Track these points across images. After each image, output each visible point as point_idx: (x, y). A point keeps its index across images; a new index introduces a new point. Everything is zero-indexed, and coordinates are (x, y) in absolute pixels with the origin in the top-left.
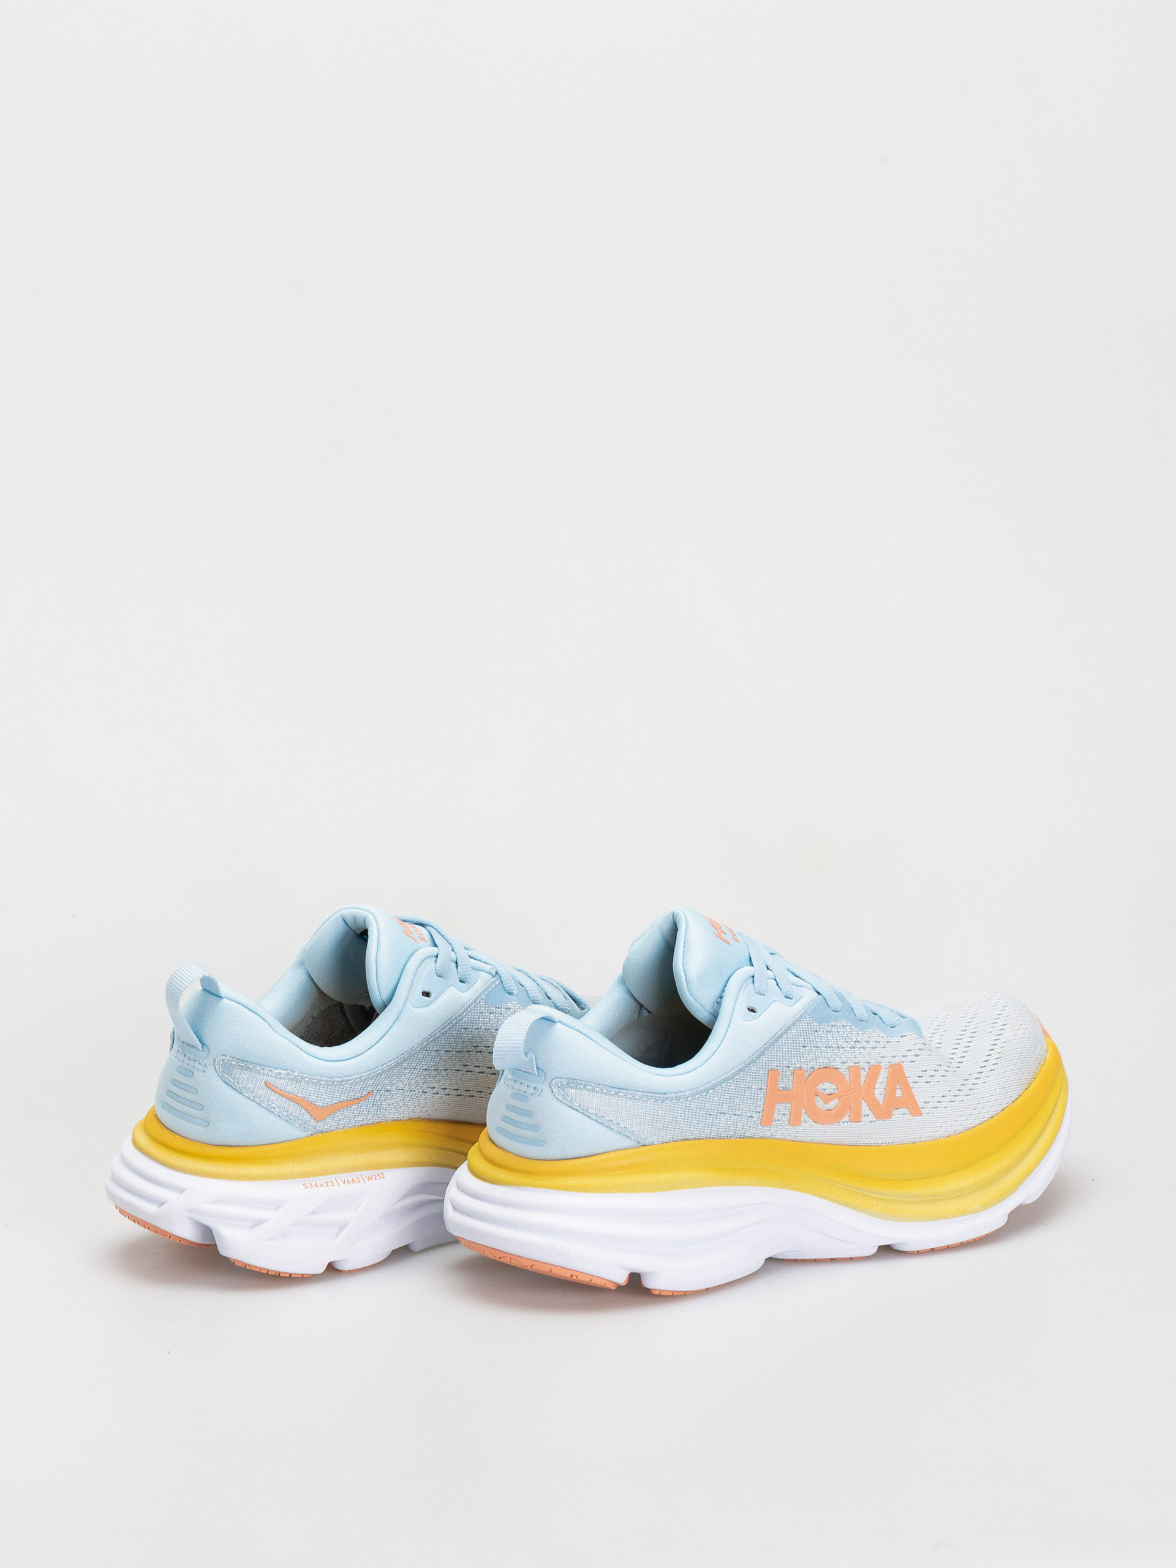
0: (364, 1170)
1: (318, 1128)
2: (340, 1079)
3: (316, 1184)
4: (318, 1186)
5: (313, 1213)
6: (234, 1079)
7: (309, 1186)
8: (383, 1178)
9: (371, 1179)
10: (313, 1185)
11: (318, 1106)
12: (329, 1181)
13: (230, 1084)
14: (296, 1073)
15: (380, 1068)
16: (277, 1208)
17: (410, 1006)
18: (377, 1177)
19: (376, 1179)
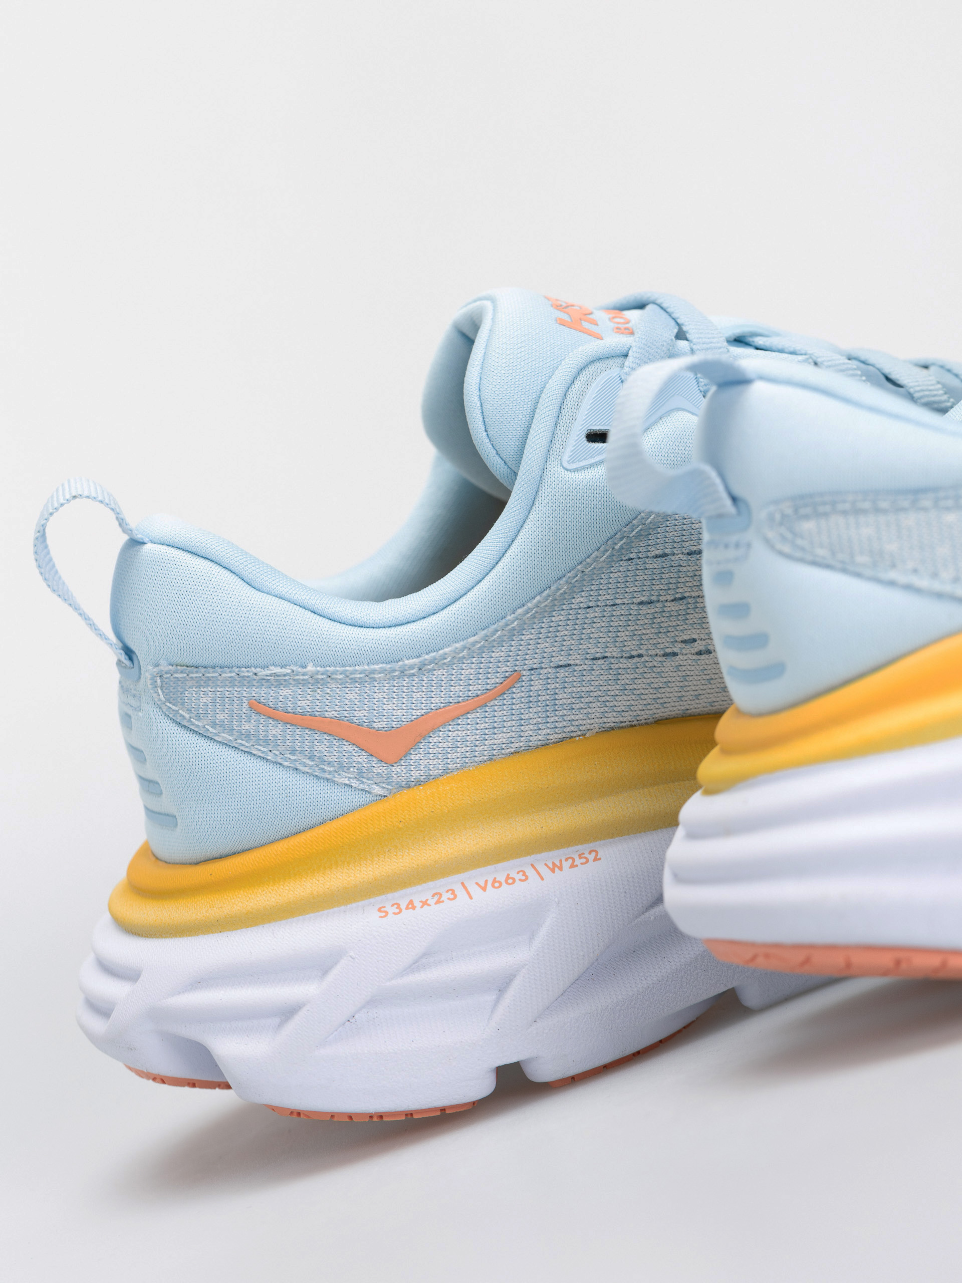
0: (540, 852)
1: (395, 779)
2: (416, 660)
3: (411, 902)
4: (414, 908)
5: (416, 966)
6: (189, 711)
7: (392, 910)
8: (596, 859)
9: (561, 869)
10: (403, 906)
11: (378, 729)
12: (442, 890)
13: (185, 723)
14: (310, 668)
15: (509, 618)
16: (325, 972)
17: (561, 470)
18: (578, 861)
19: (573, 866)
